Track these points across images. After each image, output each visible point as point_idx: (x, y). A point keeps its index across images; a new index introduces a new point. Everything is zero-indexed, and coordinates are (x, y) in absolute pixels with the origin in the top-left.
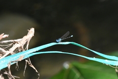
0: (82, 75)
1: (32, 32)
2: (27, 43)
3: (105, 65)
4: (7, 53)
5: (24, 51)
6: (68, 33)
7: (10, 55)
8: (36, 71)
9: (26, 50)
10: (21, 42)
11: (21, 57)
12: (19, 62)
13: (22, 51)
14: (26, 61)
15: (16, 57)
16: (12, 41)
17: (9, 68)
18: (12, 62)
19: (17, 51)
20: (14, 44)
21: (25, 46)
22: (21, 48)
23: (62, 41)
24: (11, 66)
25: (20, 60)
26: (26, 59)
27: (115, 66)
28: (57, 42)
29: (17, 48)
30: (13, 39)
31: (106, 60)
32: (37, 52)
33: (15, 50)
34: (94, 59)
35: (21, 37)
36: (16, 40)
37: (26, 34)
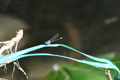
0: (71, 77)
1: (20, 34)
2: (15, 45)
3: (95, 67)
5: (12, 53)
8: (25, 73)
9: (14, 52)
10: (9, 44)
11: (9, 59)
12: (7, 65)
13: (10, 53)
14: (15, 63)
15: (4, 59)
18: (0, 64)
19: (5, 53)
20: (3, 46)
21: (13, 48)
22: (9, 50)
25: (8, 63)
26: (15, 61)
27: (105, 69)
29: (5, 50)
30: (1, 41)
31: (96, 63)
32: (25, 54)
33: (3, 52)
34: (84, 62)
35: (10, 39)
36: (4, 42)
37: (15, 36)
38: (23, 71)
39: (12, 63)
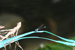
1: (19, 25)
2: (16, 31)
3: (66, 45)
4: (4, 38)
7: (5, 39)
9: (16, 36)
10: (13, 31)
11: (12, 40)
12: (11, 44)
13: (13, 37)
14: (16, 43)
15: (9, 41)
16: (7, 30)
17: (5, 47)
18: (7, 44)
19: (10, 37)
20: (8, 32)
21: (15, 33)
22: (12, 35)
23: (39, 30)
24: (6, 46)
26: (16, 42)
27: (73, 46)
28: (35, 31)
29: (10, 35)
30: (8, 29)
31: (67, 42)
32: (22, 37)
33: (9, 36)
34: (59, 42)
35: (13, 28)
36: (9, 30)
37: (16, 26)
38: (21, 48)
39: (14, 43)
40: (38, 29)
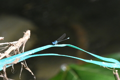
0: (79, 77)
1: (27, 35)
2: (22, 45)
3: (102, 67)
4: (3, 55)
5: (20, 54)
6: (65, 35)
7: (5, 57)
8: (32, 74)
9: (22, 52)
10: (17, 44)
11: (16, 59)
12: (15, 65)
13: (17, 53)
15: (11, 60)
16: (8, 43)
17: (5, 71)
18: (8, 65)
19: (12, 53)
20: (10, 46)
21: (21, 48)
22: (16, 50)
23: (58, 44)
24: (7, 69)
25: (16, 63)
26: (22, 62)
27: (113, 68)
29: (13, 51)
32: (33, 54)
34: (91, 61)
35: (17, 40)
36: (11, 43)
37: (22, 36)
39: (19, 64)
40: (57, 42)
